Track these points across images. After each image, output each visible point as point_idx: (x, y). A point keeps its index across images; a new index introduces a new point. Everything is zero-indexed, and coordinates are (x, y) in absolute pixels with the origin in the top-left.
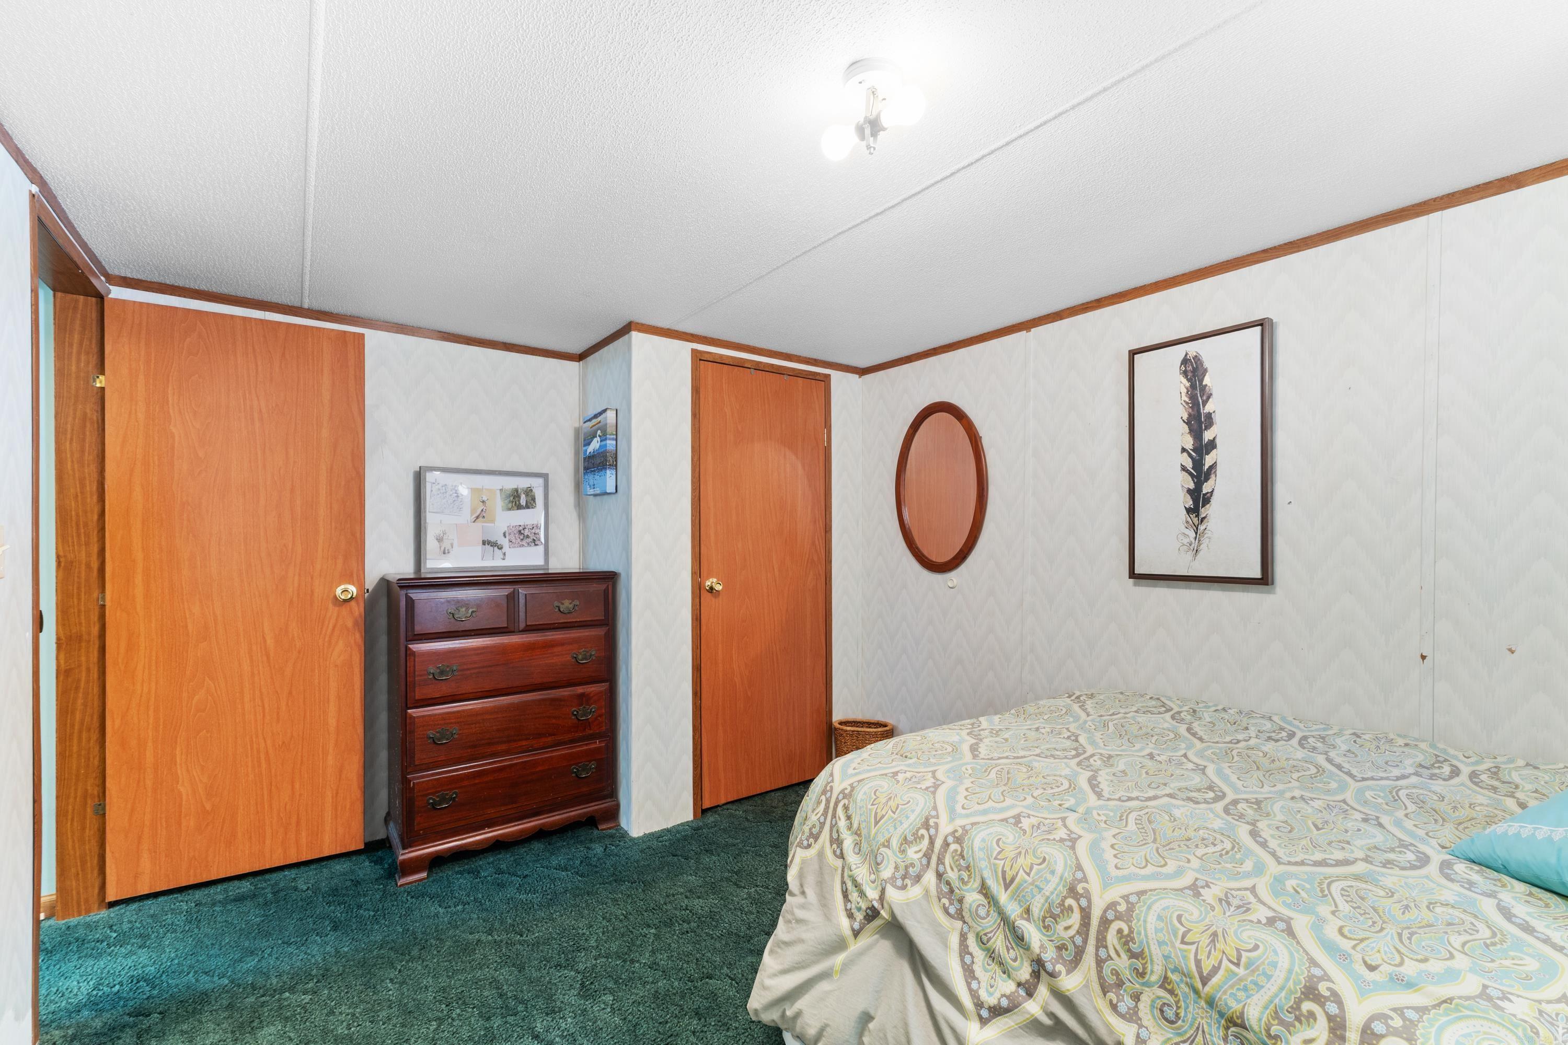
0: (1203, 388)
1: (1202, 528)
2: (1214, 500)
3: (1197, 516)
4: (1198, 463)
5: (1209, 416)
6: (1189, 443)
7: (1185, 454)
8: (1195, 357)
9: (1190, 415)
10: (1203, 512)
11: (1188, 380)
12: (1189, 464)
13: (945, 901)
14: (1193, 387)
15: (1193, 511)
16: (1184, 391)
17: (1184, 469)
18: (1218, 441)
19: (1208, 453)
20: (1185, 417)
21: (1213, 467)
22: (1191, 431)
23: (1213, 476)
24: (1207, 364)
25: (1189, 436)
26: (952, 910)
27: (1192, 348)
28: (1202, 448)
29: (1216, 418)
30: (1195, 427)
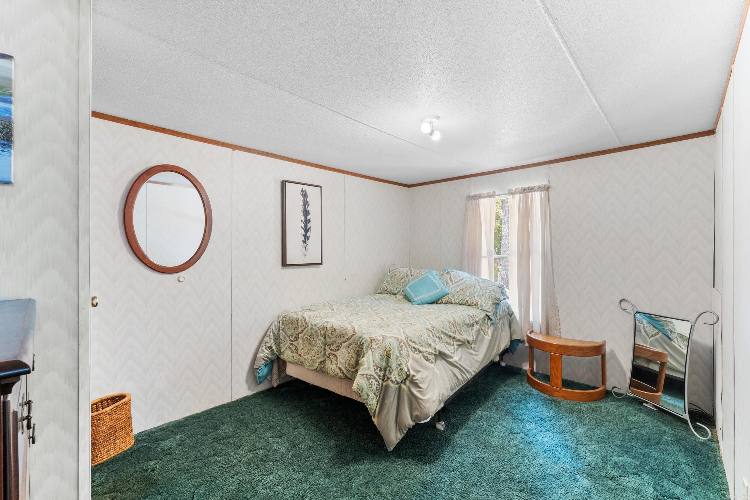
0: (307, 202)
1: (307, 247)
2: (310, 238)
3: (306, 244)
4: (306, 226)
5: (309, 211)
6: (303, 219)
7: (302, 222)
8: (305, 191)
9: (303, 209)
10: (307, 242)
11: (303, 198)
12: (303, 226)
13: (416, 352)
14: (304, 200)
15: (305, 242)
16: (302, 201)
17: (302, 227)
18: (311, 220)
19: (308, 223)
20: (302, 210)
21: (310, 228)
22: (304, 215)
23: (310, 231)
24: (308, 194)
25: (303, 217)
26: (418, 352)
27: (305, 187)
28: (307, 221)
29: (311, 212)
30: (305, 214)
